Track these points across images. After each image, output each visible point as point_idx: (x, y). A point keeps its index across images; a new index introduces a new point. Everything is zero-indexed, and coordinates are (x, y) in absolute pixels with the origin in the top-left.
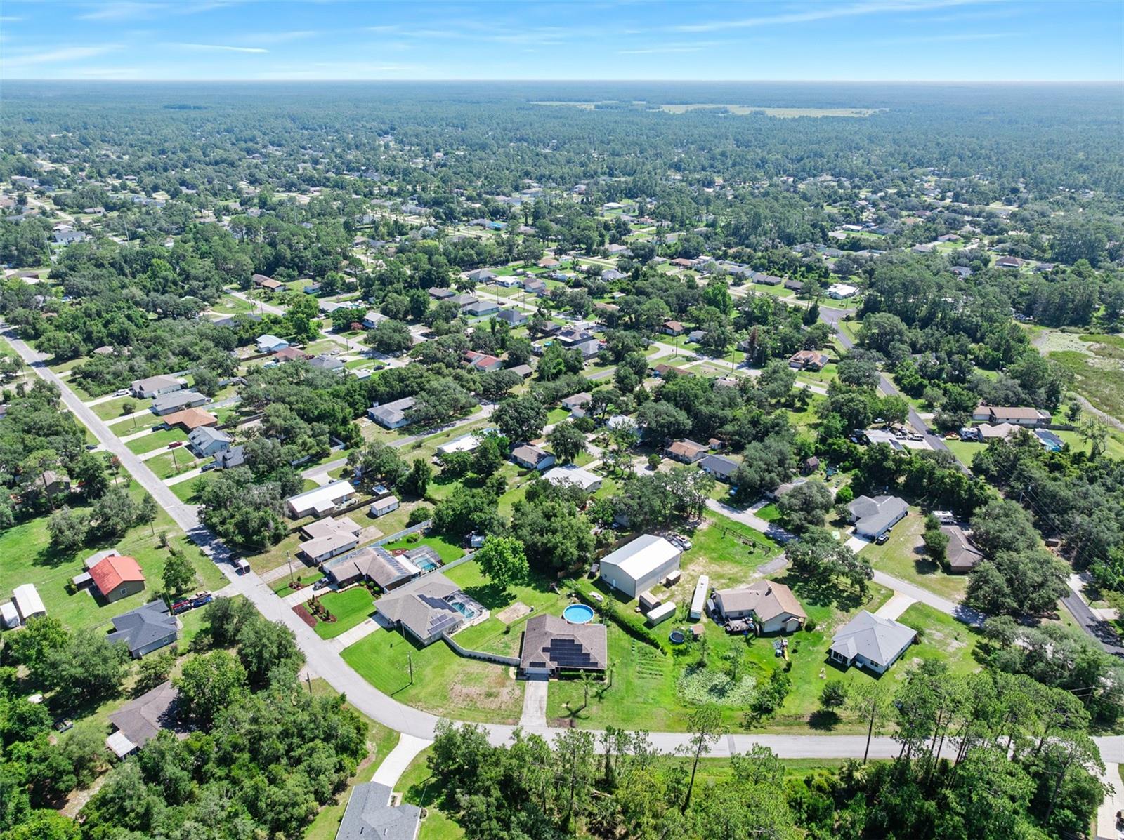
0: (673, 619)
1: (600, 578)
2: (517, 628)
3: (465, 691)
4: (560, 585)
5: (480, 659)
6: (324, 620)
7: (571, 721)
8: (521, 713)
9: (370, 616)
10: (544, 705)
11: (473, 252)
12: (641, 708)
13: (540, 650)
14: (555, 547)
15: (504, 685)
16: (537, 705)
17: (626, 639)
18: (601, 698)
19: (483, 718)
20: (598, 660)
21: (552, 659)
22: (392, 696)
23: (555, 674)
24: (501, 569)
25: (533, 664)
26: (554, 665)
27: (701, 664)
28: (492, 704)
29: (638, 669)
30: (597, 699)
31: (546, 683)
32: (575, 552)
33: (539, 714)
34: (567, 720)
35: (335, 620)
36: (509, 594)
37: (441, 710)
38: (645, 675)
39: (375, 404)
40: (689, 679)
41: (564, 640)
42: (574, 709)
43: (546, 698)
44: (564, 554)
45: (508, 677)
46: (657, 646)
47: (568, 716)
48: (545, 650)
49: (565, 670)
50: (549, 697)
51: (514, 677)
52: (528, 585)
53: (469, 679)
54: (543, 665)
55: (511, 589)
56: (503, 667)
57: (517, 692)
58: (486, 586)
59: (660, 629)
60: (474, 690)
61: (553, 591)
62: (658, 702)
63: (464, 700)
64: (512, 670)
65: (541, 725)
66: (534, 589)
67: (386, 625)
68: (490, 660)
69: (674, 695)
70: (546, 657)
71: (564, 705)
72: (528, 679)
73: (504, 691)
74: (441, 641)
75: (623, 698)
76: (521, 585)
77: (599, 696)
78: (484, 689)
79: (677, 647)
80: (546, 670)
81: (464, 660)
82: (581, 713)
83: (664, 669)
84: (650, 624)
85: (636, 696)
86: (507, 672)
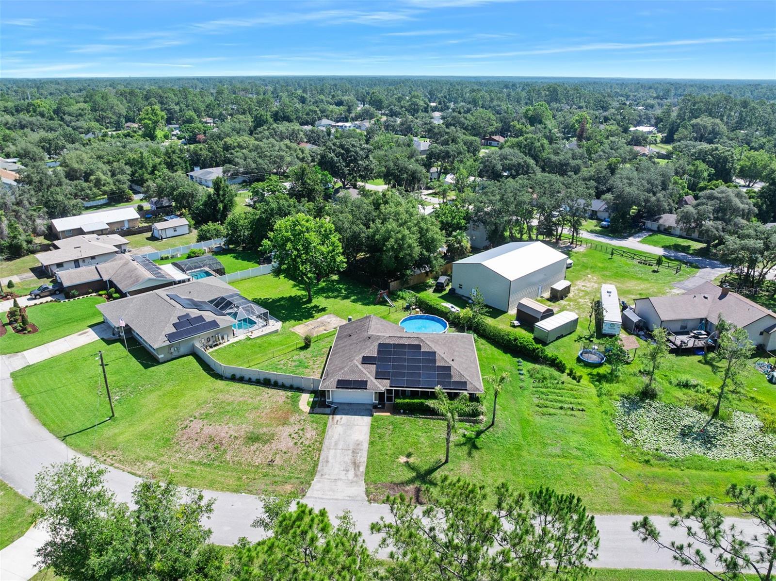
0: (574, 336)
1: (452, 291)
2: (322, 344)
3: (208, 430)
4: (394, 296)
5: (250, 381)
6: (18, 331)
7: (418, 490)
8: (313, 472)
9: (90, 326)
10: (363, 458)
11: (317, 109)
12: (562, 466)
13: (357, 361)
14: (386, 239)
15: (285, 422)
16: (348, 458)
17: (505, 360)
18: (475, 447)
19: (232, 482)
20: (467, 377)
21: (379, 376)
22: (64, 439)
23: (384, 402)
24: (299, 256)
25: (343, 384)
26: (383, 386)
27: (647, 394)
28: (258, 456)
29: (536, 401)
30: (466, 449)
31: (367, 420)
32: (417, 250)
33: (351, 475)
34: (411, 488)
35: (35, 330)
36: (316, 306)
37: (150, 464)
38: (552, 411)
39: (195, 169)
40: (633, 415)
41: (403, 346)
42: (424, 468)
43: (366, 446)
44: (401, 247)
45: (296, 409)
46: (560, 368)
47: (411, 481)
48: (366, 360)
49: (404, 394)
50: (372, 443)
51: (307, 409)
52: (346, 297)
53: (222, 411)
54: (361, 385)
55: (319, 301)
56: (289, 394)
57: (310, 434)
58: (283, 298)
59: (558, 348)
60: (225, 430)
61: (384, 303)
62: (591, 455)
63: (202, 447)
64: (305, 400)
65: (353, 499)
66: (354, 301)
67: (107, 336)
68: (267, 383)
69: (617, 443)
70: (368, 373)
71: (403, 459)
72: (334, 412)
73: (285, 432)
74: (191, 358)
75: (519, 448)
76: (335, 297)
77: (472, 444)
78: (246, 428)
79: (595, 371)
80: (366, 397)
81: (220, 384)
82: (437, 475)
83: (584, 401)
84: (543, 340)
85: (545, 445)
86: (295, 402)
